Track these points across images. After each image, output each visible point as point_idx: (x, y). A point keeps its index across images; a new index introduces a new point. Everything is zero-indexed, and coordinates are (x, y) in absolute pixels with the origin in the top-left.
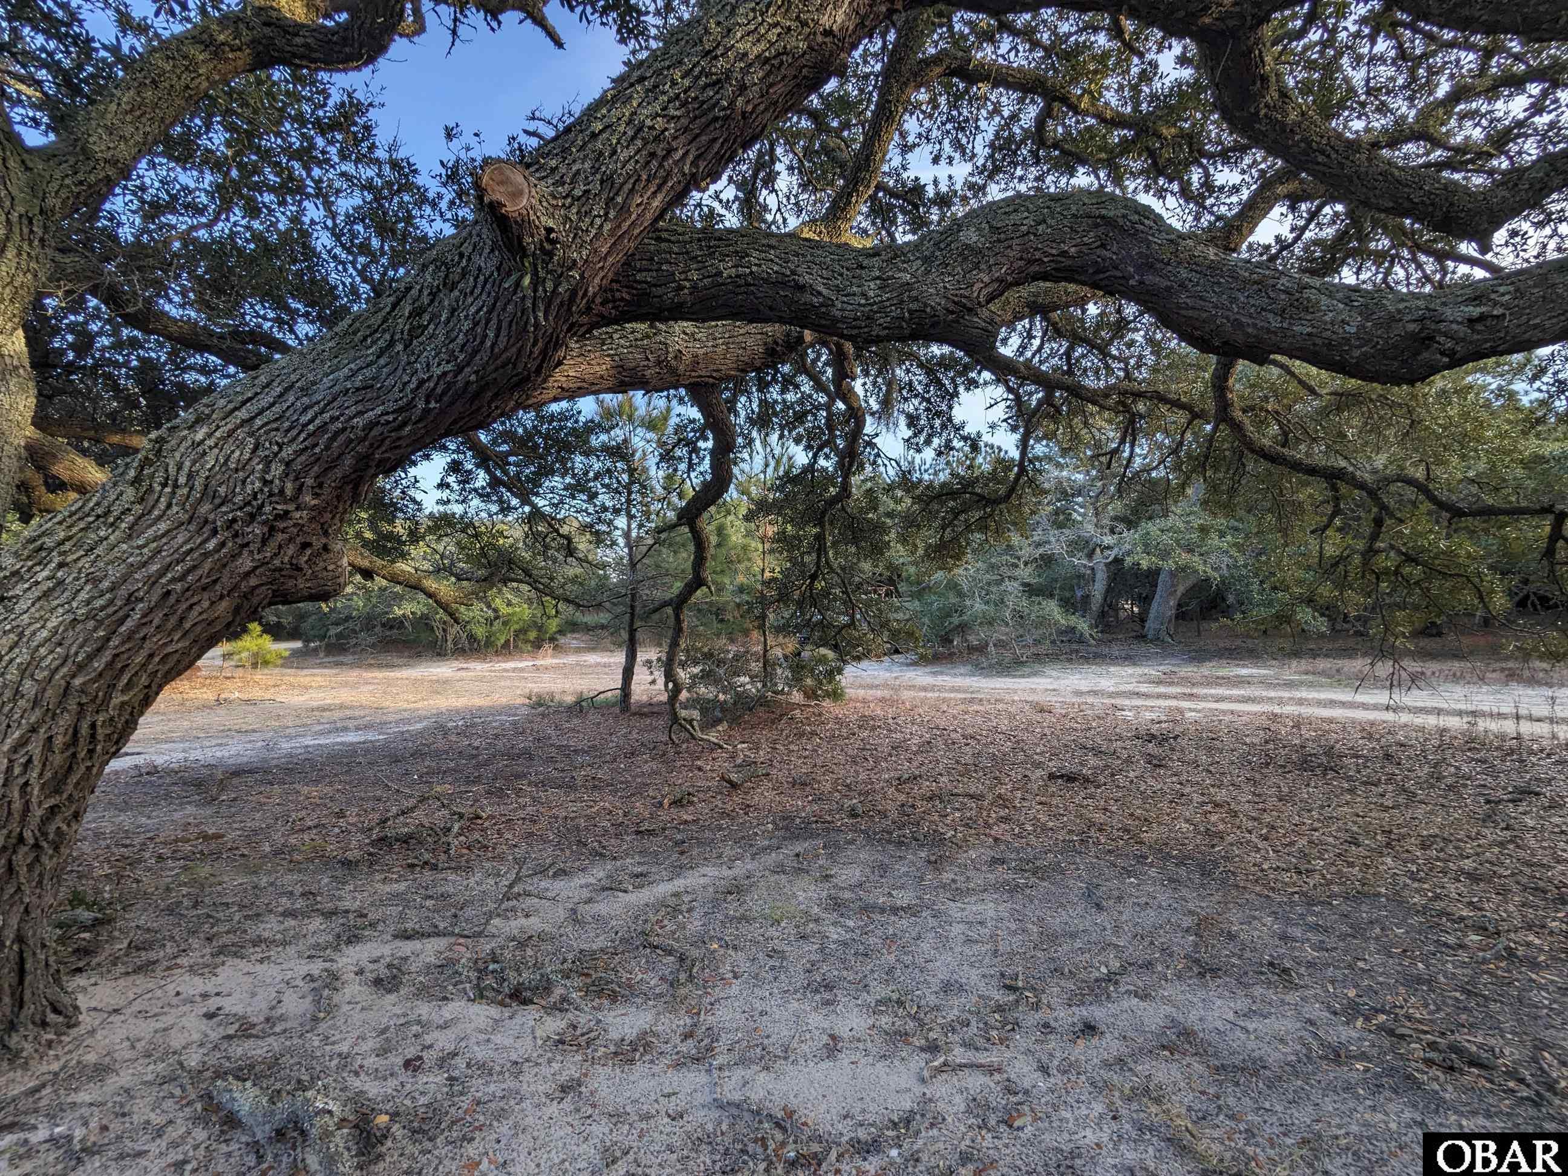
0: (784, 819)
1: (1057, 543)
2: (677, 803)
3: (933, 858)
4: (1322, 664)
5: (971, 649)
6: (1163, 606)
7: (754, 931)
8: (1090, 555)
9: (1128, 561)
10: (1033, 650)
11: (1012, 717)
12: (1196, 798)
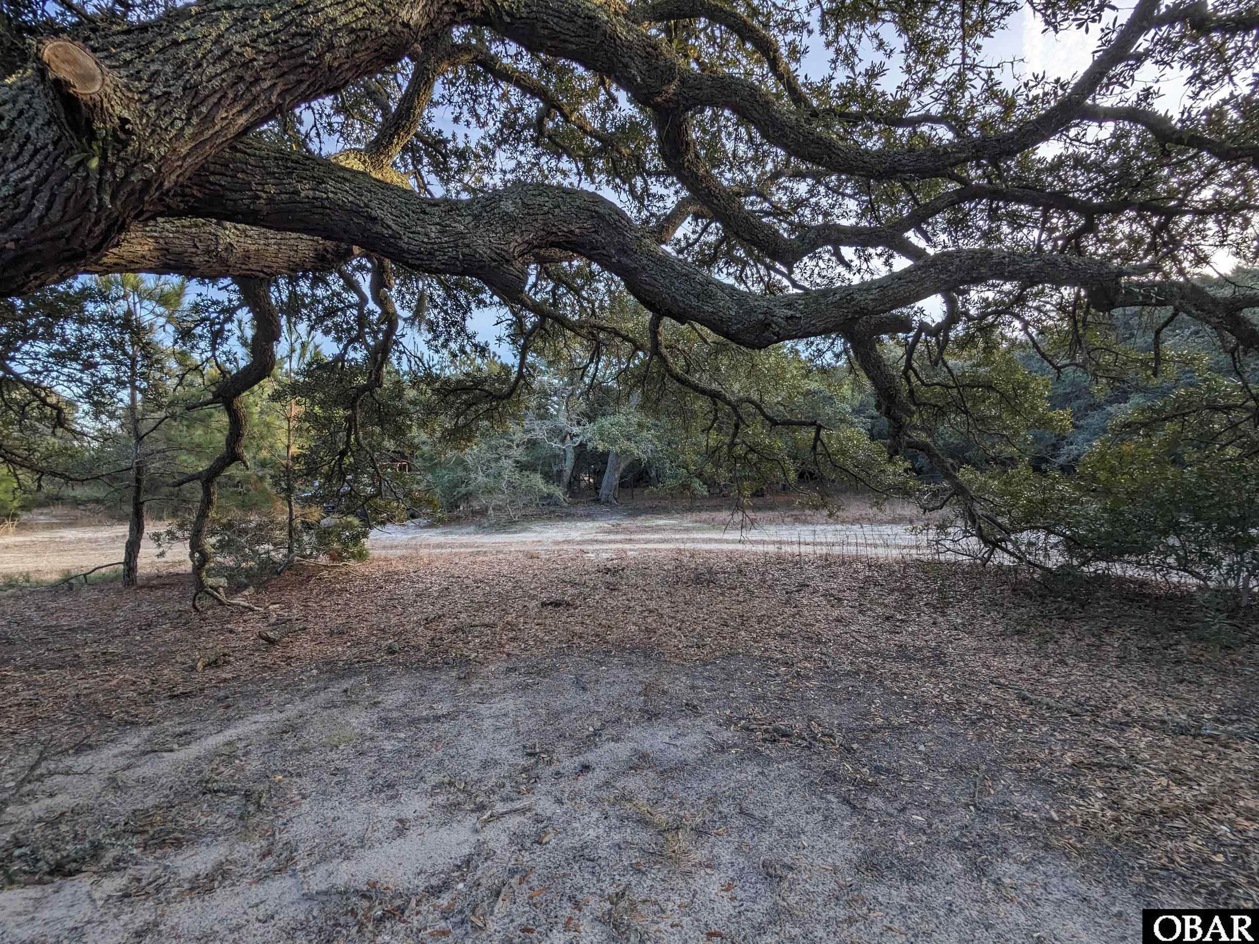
0: (327, 664)
1: (540, 431)
2: (213, 664)
3: (462, 675)
4: (705, 515)
5: (474, 513)
6: (611, 478)
7: (315, 758)
8: (563, 441)
9: (590, 445)
10: (523, 512)
11: (511, 564)
12: (639, 608)
